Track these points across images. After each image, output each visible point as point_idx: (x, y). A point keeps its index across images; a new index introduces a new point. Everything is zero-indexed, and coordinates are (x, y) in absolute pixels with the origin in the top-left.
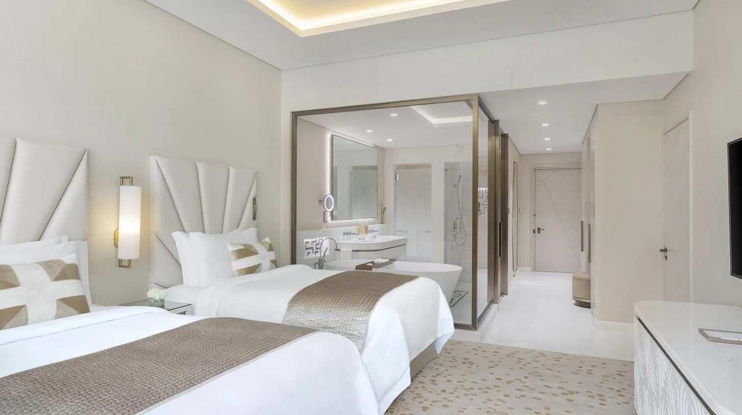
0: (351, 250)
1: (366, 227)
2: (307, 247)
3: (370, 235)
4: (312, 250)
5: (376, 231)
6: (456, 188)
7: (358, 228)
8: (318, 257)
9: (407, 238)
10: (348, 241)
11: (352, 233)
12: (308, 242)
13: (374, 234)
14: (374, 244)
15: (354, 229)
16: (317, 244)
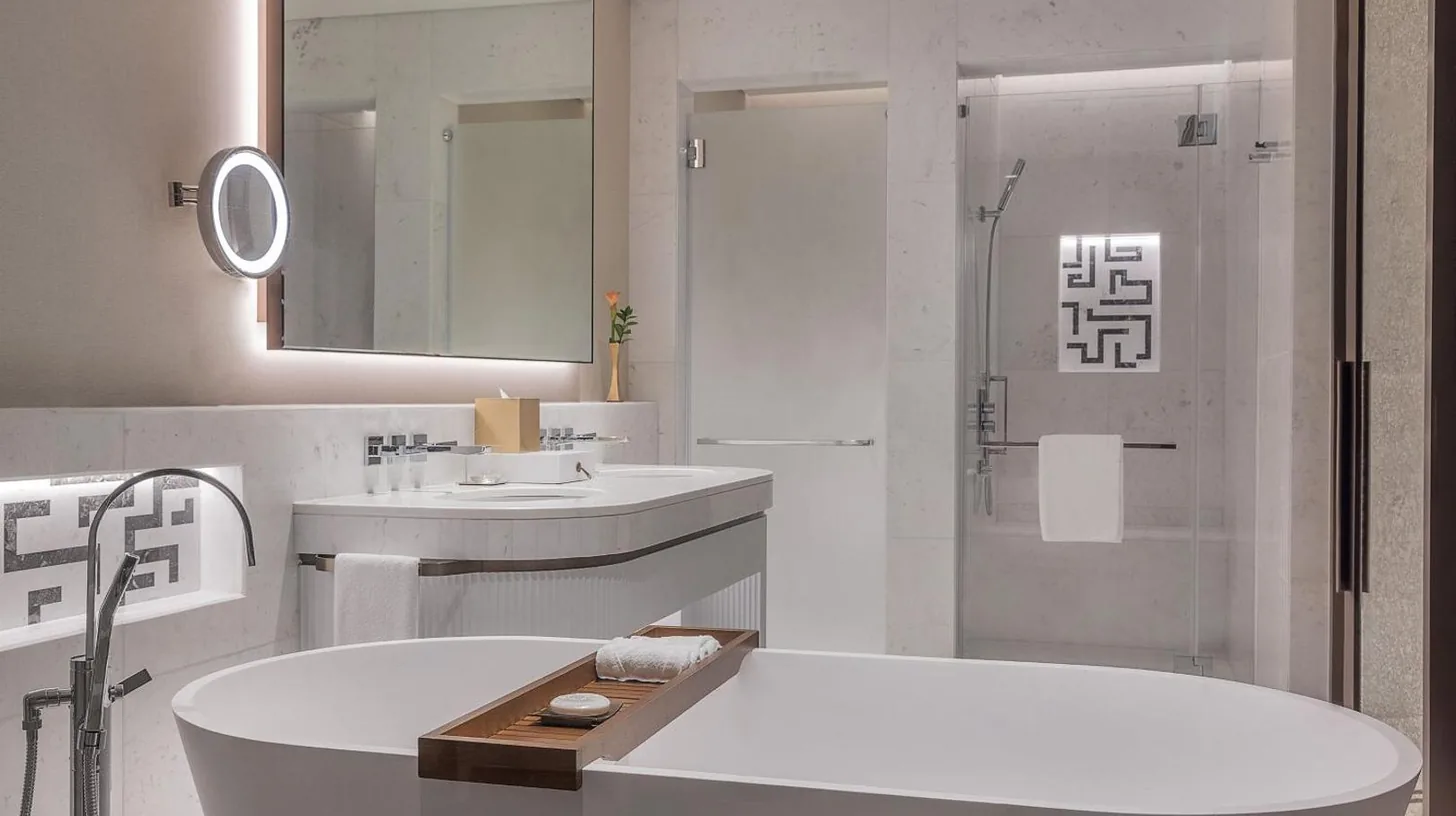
0: (413, 560)
1: (529, 409)
2: (22, 549)
3: (548, 461)
4: (82, 567)
5: (589, 437)
6: (990, 220)
7: (477, 415)
8: (58, 644)
9: (767, 481)
10: (407, 499)
11: (431, 441)
12: (42, 508)
13: (580, 449)
14: (579, 515)
15: (448, 421)
16: (133, 525)
